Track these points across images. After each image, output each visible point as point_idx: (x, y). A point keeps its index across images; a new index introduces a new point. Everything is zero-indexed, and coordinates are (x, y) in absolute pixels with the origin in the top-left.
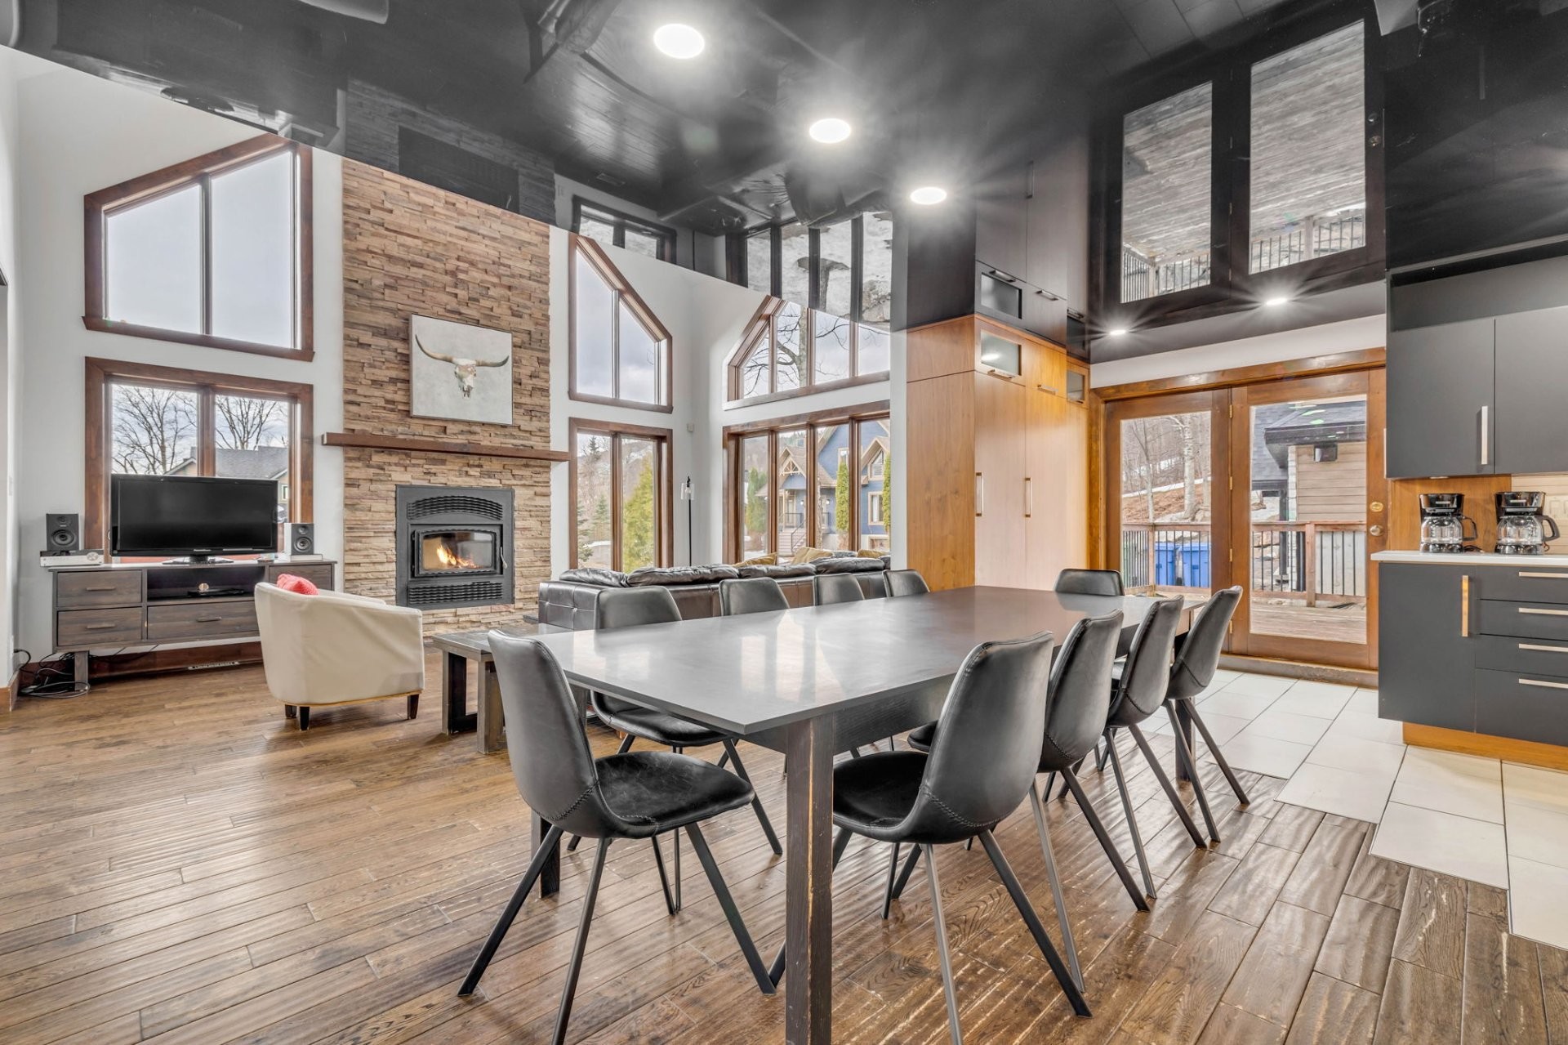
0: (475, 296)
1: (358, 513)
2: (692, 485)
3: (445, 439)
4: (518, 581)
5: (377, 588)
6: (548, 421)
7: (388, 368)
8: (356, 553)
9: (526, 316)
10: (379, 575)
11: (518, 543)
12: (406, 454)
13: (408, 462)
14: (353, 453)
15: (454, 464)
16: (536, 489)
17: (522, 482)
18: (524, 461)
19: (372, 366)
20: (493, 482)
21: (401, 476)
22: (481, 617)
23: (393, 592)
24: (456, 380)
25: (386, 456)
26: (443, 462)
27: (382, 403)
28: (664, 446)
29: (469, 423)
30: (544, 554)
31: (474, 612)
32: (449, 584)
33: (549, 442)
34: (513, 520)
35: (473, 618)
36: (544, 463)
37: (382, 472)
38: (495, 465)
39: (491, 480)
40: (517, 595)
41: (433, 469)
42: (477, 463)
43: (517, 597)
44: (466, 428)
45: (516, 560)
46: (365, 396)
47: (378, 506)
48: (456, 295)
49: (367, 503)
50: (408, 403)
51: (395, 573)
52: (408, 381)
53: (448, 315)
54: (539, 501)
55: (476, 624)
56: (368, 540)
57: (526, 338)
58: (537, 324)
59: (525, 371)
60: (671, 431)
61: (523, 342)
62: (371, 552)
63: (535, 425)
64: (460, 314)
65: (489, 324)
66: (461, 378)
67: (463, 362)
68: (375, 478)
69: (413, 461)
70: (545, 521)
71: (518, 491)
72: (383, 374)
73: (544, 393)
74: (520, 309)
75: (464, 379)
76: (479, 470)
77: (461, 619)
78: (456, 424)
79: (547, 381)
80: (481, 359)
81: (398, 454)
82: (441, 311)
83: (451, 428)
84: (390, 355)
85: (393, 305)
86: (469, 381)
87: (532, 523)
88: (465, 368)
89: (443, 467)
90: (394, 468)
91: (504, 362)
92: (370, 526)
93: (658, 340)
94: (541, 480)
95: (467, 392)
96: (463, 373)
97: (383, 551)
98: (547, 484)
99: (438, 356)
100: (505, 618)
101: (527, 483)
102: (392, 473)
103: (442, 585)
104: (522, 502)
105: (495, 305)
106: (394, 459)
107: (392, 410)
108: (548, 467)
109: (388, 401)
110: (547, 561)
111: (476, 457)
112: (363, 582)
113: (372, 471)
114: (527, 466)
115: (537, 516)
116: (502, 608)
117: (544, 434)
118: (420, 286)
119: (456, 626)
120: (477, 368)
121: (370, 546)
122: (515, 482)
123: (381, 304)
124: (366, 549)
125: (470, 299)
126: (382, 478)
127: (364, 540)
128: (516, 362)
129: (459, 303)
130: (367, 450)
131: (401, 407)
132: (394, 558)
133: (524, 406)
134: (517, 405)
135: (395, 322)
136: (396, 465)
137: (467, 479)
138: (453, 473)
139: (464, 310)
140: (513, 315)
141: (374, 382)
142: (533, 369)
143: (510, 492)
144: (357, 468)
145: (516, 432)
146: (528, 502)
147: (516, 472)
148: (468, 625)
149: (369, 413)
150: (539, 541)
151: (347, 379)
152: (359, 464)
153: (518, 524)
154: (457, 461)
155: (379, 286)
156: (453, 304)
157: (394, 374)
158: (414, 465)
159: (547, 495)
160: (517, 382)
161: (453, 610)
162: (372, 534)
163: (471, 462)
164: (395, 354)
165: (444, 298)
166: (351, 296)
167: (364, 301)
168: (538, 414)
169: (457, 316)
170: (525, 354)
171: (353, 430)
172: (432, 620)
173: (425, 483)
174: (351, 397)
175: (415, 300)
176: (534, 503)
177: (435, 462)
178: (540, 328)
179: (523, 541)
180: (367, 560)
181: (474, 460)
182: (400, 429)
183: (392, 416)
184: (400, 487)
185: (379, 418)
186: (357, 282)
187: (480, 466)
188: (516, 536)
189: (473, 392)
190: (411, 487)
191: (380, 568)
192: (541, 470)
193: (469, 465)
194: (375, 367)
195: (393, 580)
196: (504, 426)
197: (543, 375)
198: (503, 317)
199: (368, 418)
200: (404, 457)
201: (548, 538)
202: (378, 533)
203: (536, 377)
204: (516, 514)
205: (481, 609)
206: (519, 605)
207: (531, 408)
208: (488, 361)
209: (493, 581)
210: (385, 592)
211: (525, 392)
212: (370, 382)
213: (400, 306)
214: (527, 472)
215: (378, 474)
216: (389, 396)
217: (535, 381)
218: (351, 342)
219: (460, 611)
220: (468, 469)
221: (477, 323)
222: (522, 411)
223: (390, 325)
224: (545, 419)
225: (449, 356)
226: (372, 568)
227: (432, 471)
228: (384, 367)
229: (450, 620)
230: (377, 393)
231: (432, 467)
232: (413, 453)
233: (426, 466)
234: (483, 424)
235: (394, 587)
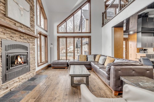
3: (15, 27)
4: (31, 66)
12: (5, 29)
13: (5, 32)
17: (31, 42)
18: (31, 37)
21: (3, 36)
24: (19, 11)
26: (15, 34)
30: (34, 59)
33: (35, 33)
35: (23, 78)
36: (34, 38)
38: (26, 37)
39: (26, 41)
40: (31, 69)
41: (13, 35)
42: (23, 36)
45: (30, 61)
50: (5, 12)
52: (6, 5)
54: (34, 47)
60: (47, 35)
63: (33, 29)
67: (21, 6)
69: (7, 32)
70: (34, 51)
71: (30, 44)
73: (34, 22)
75: (21, 12)
76: (23, 37)
77: (20, 79)
78: (18, 23)
87: (32, 52)
91: (29, 11)
95: (22, 15)
96: (21, 10)
98: (34, 43)
99: (15, 1)
100: (29, 75)
103: (15, 71)
104: (31, 47)
106: (1, 30)
116: (28, 73)
117: (34, 31)
120: (24, 10)
131: (3, 12)
132: (1, 65)
133: (31, 24)
136: (1, 32)
137: (21, 40)
138: (18, 37)
153: (30, 52)
154: (18, 34)
159: (35, 45)
160: (30, 18)
161: (18, 77)
168: (33, 27)
170: (31, 12)
172: (13, 82)
173: (11, 40)
177: (13, 33)
178: (33, 7)
181: (22, 34)
184: (3, 40)
188: (30, 55)
189: (23, 16)
190: (6, 40)
193: (21, 36)
196: (28, 28)
197: (33, 18)
200: (4, 30)
201: (35, 55)
204: (30, 50)
206: (31, 71)
209: (26, 67)
211: (31, 21)
214: (31, 39)
219: (20, 77)
225: (17, 3)
229: (17, 80)
231: (12, 35)
232: (7, 29)
233: (11, 34)
234: (24, 25)
235: (1, 75)
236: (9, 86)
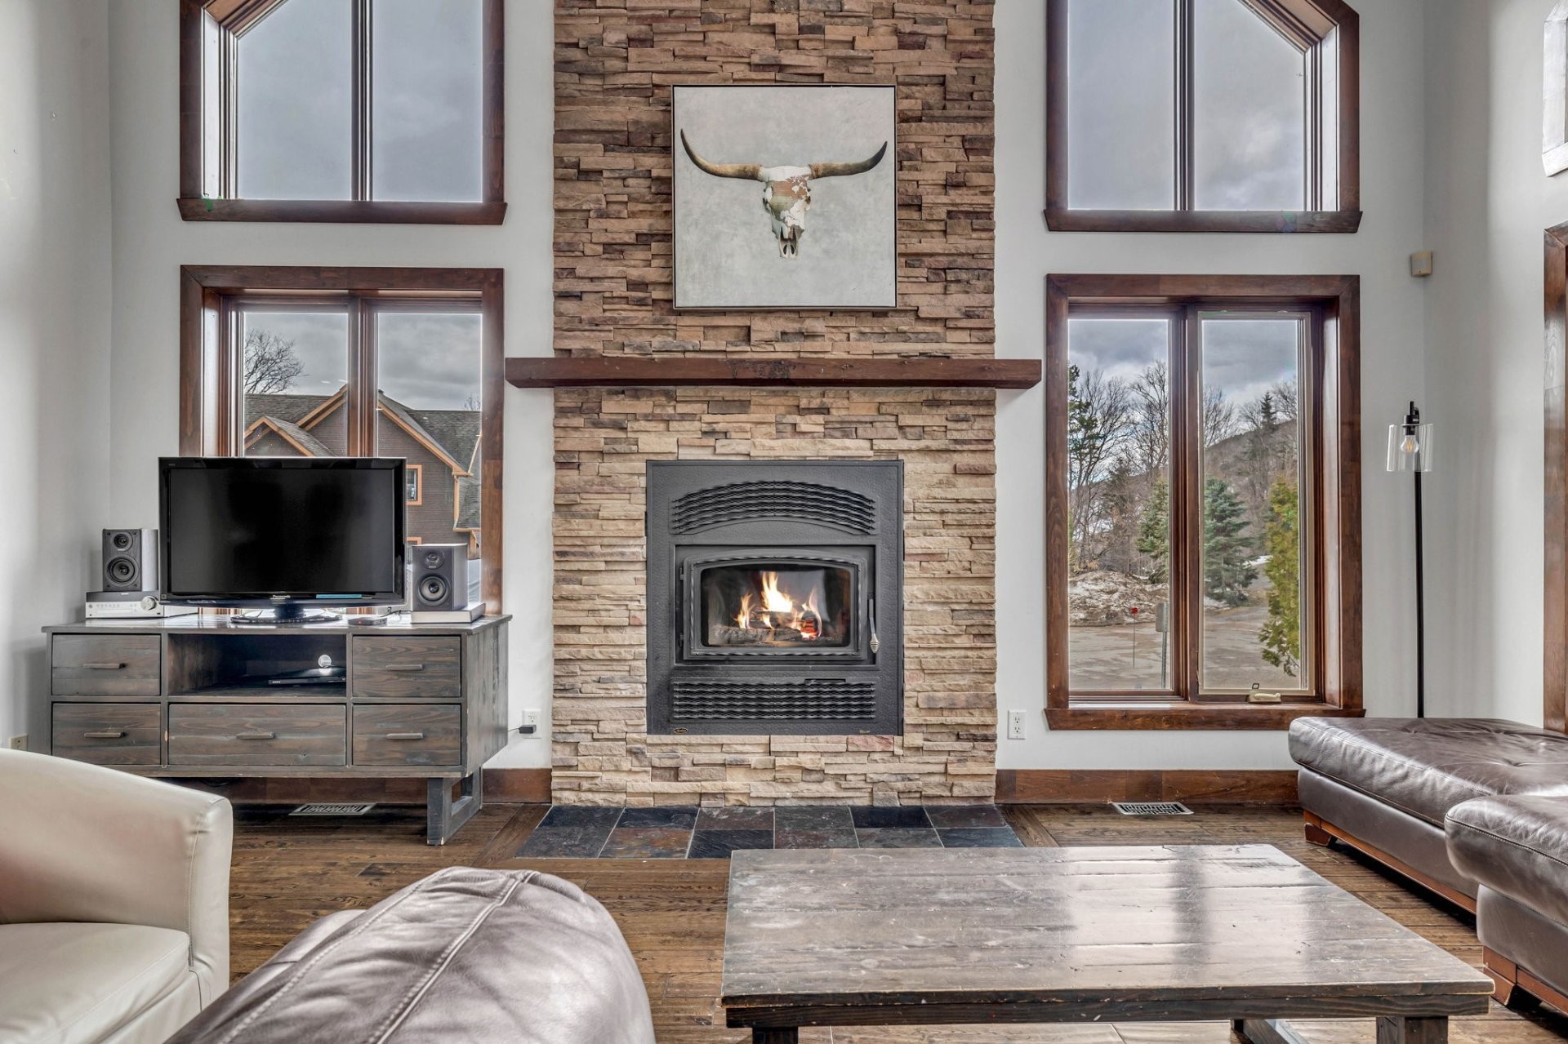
0: (814, 19)
1: (576, 523)
2: (1425, 429)
3: (749, 353)
4: (913, 684)
5: (611, 680)
6: (990, 291)
7: (632, 215)
8: (573, 605)
9: (936, 45)
10: (612, 652)
11: (912, 591)
12: (667, 394)
13: (670, 410)
14: (570, 400)
15: (768, 406)
16: (956, 457)
17: (922, 444)
18: (927, 392)
19: (602, 215)
20: (855, 447)
21: (658, 442)
22: (824, 760)
23: (641, 690)
24: (767, 217)
25: (628, 402)
26: (744, 406)
27: (621, 289)
28: (1332, 328)
29: (799, 312)
30: (978, 619)
31: (809, 747)
32: (755, 680)
33: (991, 342)
34: (900, 536)
35: (807, 761)
36: (977, 393)
37: (621, 435)
38: (857, 405)
39: (848, 442)
40: (910, 717)
41: (722, 422)
42: (816, 403)
43: (908, 720)
44: (792, 327)
45: (908, 630)
46: (592, 279)
47: (613, 506)
48: (772, 29)
49: (594, 501)
50: (670, 284)
51: (644, 650)
52: (668, 237)
53: (754, 75)
54: (966, 489)
55: (814, 777)
56: (592, 579)
57: (932, 94)
58: (961, 56)
59: (932, 175)
60: (1353, 282)
61: (927, 106)
62: (598, 603)
63: (958, 300)
64: (781, 68)
65: (846, 77)
66: (775, 212)
67: (779, 174)
68: (606, 448)
69: (682, 409)
70: (982, 536)
71: (913, 466)
72: (623, 229)
73: (978, 223)
74: (918, 28)
75: (784, 214)
76: (820, 419)
77: (780, 761)
78: (771, 318)
79: (988, 191)
80: (821, 160)
81: (652, 394)
82: (740, 71)
83: (763, 328)
84: (638, 185)
85: (644, 79)
86: (796, 214)
87: (946, 541)
88: (786, 187)
89: (743, 417)
90: (643, 424)
91: (877, 159)
92: (597, 549)
93: (1313, 40)
94: (971, 435)
95: (790, 241)
96: (781, 199)
97: (621, 601)
98: (986, 444)
99: (729, 168)
100: (881, 767)
101: (934, 445)
102: (642, 438)
103: (739, 680)
104: (921, 493)
105: (860, 31)
106: (644, 406)
107: (641, 302)
108: (990, 403)
109: (633, 285)
110: (986, 634)
111: (815, 391)
112: (585, 666)
113: (603, 433)
114: (934, 403)
115: (960, 525)
116: (874, 742)
117: (979, 321)
118: (697, 26)
119: (769, 776)
120: (812, 183)
121: (597, 590)
122: (904, 444)
123: (621, 80)
124: (590, 598)
125: (801, 30)
126: (619, 448)
127: (585, 578)
128: (904, 159)
129: (779, 45)
130: (594, 390)
131: (657, 294)
132: (642, 617)
133: (928, 261)
134: (908, 259)
135: (643, 113)
136: (648, 418)
137: (796, 442)
138: (764, 429)
139: (789, 58)
140: (902, 46)
141: (608, 247)
142: (952, 168)
143: (890, 469)
144: (576, 428)
145: (905, 324)
146: (938, 492)
147: (906, 420)
148: (797, 775)
149: (597, 313)
150: (965, 587)
151: (559, 249)
152: (578, 421)
153: (913, 544)
154: (771, 401)
155: (617, 44)
156: (765, 47)
157: (644, 224)
158: (683, 417)
159: (987, 473)
160: (908, 204)
161: (764, 739)
162: (602, 566)
163: (804, 403)
164: (647, 182)
165: (745, 40)
166: (566, 77)
167: (591, 83)
168: (964, 276)
169: (777, 74)
170: (927, 135)
171: (570, 351)
172: (719, 758)
173: (705, 455)
174: (567, 285)
175: (687, 58)
176: (952, 493)
177: (726, 406)
178: (967, 63)
179: (926, 586)
180: (591, 621)
181: (809, 397)
182: (657, 341)
183: (643, 315)
184: (657, 468)
185: (614, 321)
186: (576, 45)
187: (824, 410)
188: (907, 573)
189: (803, 242)
190: (679, 464)
191: (615, 636)
192: (970, 411)
193: (800, 411)
194: (608, 217)
195: (642, 664)
196: (879, 313)
197: (978, 179)
198: (880, 56)
199: (595, 324)
200: (663, 400)
201: (988, 579)
202: (614, 565)
203: (957, 186)
204: (907, 520)
205: (824, 742)
206: (914, 738)
207: (943, 261)
208: (839, 162)
209: (853, 678)
210: (625, 689)
211: (931, 226)
212: (600, 249)
213: (657, 79)
214: (933, 419)
215: (615, 440)
216: (635, 274)
217: (955, 196)
218: (569, 173)
219: (780, 742)
220: (797, 419)
221: (818, 80)
222: (924, 272)
223: (636, 122)
224: (980, 284)
225: (750, 166)
226: (600, 636)
227: (718, 427)
228: (625, 214)
229: (753, 760)
230: (612, 269)
231: (719, 418)
232: (681, 391)
233: (707, 418)
234: (832, 312)
235: (645, 679)
236: (686, 766)
